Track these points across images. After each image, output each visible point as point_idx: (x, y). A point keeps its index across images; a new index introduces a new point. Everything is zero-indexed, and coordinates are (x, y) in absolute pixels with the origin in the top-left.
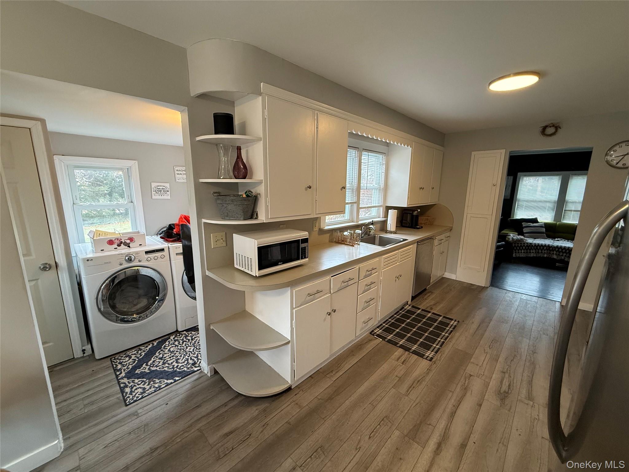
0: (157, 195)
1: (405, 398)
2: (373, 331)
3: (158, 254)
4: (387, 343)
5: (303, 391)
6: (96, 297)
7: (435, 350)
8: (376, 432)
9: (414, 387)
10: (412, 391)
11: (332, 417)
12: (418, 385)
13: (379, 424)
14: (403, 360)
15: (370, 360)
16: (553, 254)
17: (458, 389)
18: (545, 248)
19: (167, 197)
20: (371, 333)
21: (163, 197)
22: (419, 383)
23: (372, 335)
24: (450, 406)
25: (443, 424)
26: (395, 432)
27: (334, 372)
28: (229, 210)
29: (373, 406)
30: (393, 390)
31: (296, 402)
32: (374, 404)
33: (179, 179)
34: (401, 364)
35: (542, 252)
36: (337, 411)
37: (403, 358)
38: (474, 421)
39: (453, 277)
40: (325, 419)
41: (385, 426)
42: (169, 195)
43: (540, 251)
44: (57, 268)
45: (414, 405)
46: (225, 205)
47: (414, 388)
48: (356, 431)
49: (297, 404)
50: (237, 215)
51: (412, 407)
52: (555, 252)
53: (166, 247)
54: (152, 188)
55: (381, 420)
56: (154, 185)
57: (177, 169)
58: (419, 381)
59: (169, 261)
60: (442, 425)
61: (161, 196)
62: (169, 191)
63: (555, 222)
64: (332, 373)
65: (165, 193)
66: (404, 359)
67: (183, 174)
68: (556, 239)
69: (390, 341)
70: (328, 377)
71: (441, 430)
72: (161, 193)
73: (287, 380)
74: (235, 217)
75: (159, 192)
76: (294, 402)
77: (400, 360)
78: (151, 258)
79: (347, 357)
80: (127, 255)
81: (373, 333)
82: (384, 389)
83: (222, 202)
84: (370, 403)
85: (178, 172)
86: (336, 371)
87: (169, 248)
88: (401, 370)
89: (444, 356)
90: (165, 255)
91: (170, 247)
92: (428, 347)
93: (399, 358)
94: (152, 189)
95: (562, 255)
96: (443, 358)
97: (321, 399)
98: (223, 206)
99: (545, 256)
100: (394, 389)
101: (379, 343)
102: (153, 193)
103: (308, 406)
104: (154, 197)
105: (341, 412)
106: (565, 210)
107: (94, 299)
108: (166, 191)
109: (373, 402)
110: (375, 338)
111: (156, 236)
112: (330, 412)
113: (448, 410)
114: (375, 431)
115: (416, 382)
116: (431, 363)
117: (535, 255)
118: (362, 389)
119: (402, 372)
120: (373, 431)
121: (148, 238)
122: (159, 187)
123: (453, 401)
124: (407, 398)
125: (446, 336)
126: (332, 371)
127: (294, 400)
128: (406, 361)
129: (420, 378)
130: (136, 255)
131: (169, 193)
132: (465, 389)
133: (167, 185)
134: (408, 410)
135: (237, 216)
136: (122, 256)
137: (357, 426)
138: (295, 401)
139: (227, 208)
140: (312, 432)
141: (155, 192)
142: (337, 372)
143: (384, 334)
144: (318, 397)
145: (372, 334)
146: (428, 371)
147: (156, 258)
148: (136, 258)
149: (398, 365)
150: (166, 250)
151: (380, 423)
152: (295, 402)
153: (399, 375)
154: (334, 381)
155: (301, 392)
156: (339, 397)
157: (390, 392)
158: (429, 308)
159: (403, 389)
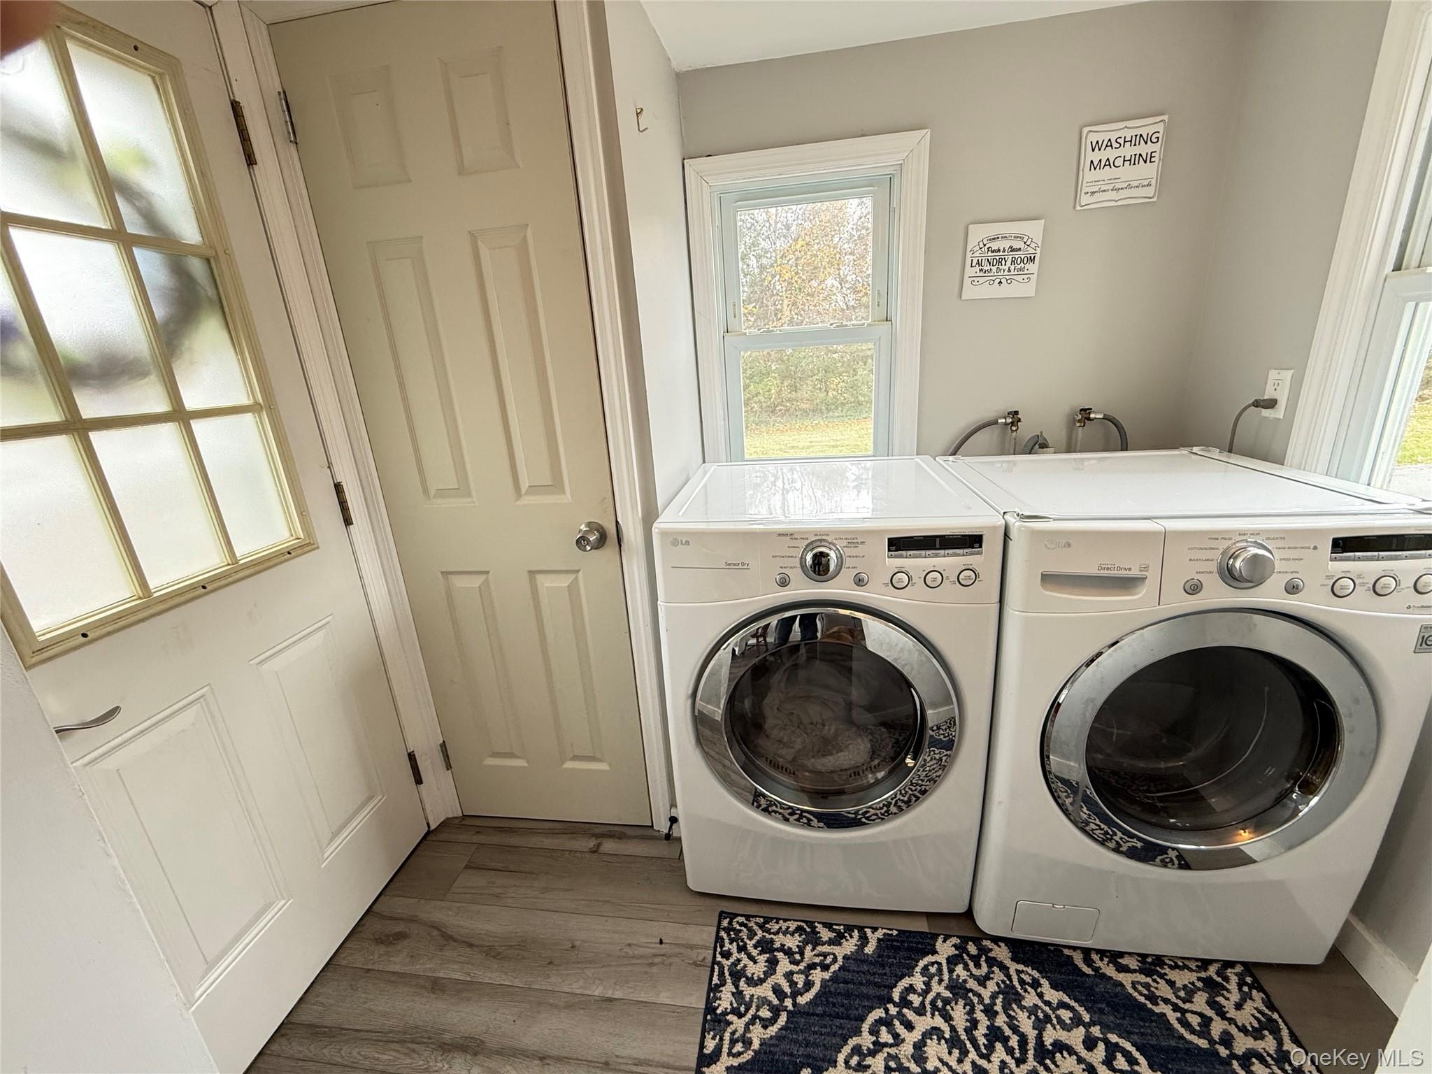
0: (982, 280)
3: (949, 562)
6: (690, 692)
19: (1021, 288)
21: (1006, 291)
33: (1093, 193)
42: (1034, 278)
44: (620, 546)
53: (995, 528)
54: (969, 250)
56: (978, 234)
57: (1094, 138)
59: (998, 605)
61: (1000, 282)
62: (1037, 260)
65: (1019, 270)
67: (1119, 162)
72: (999, 270)
75: (994, 269)
78: (911, 573)
80: (812, 543)
85: (1096, 156)
87: (1006, 536)
90: (978, 570)
91: (1013, 534)
94: (969, 255)
102: (970, 271)
104: (970, 292)
107: (687, 699)
108: (1022, 261)
111: (951, 458)
121: (921, 462)
122: (995, 246)
130: (848, 552)
131: (1032, 268)
133: (1034, 230)
136: (794, 543)
141: (978, 268)
147: (934, 580)
148: (848, 562)
150: (992, 546)
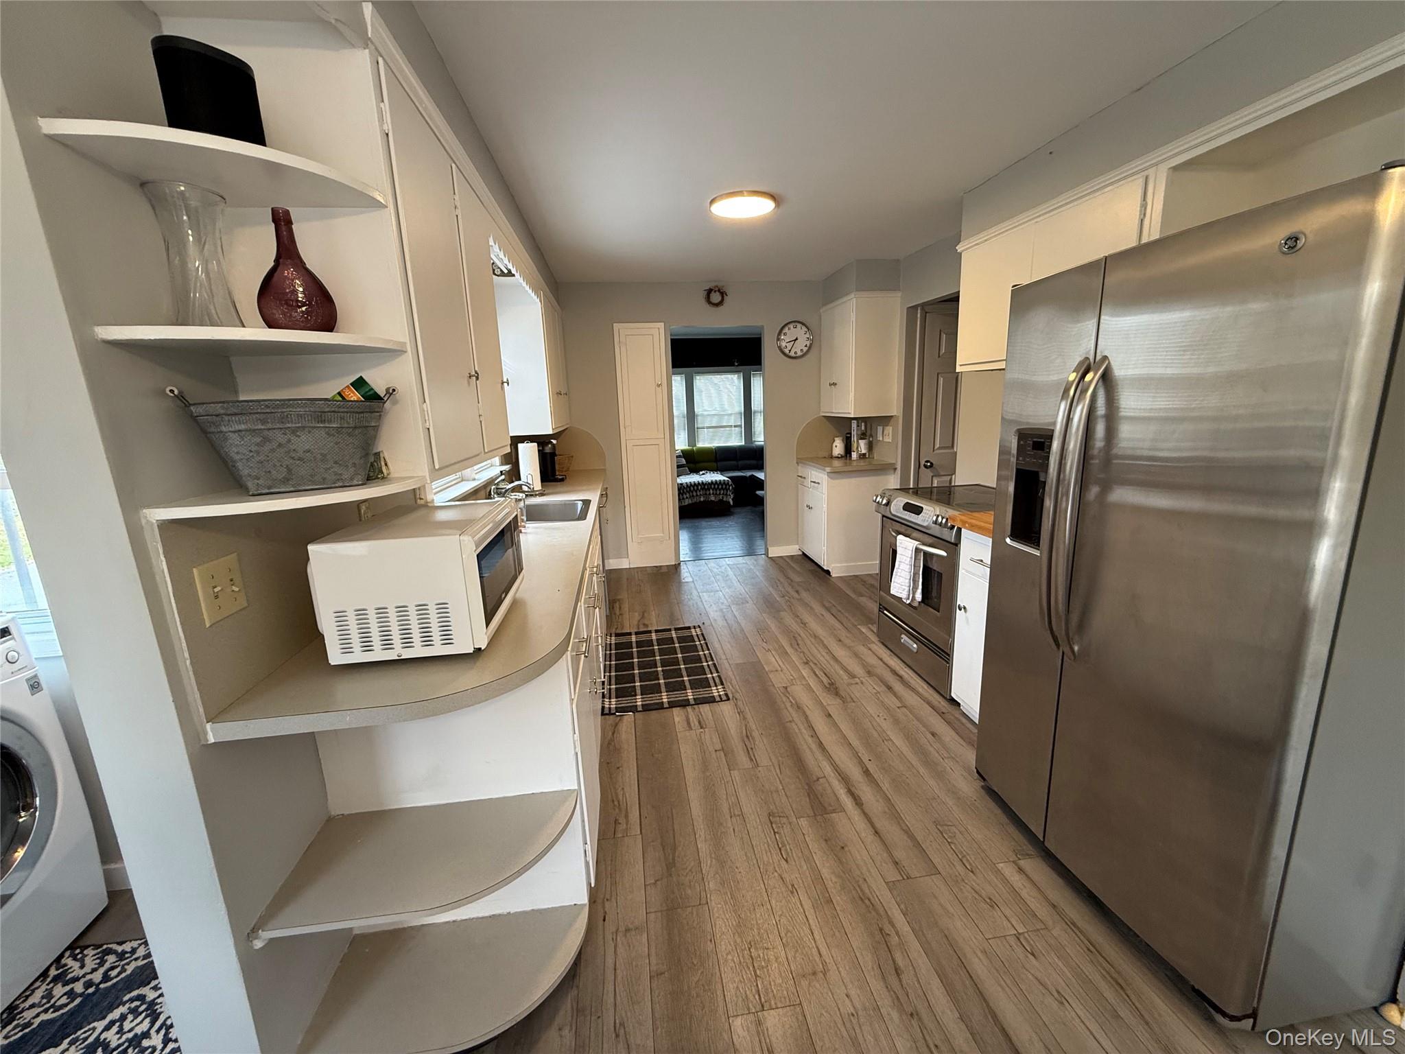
1: (759, 771)
2: (603, 708)
4: (644, 713)
5: (611, 899)
7: (717, 680)
8: (784, 845)
9: (752, 749)
10: (756, 755)
11: (709, 888)
12: (751, 741)
13: (775, 833)
14: (697, 723)
15: (653, 755)
16: (710, 494)
17: (794, 714)
18: (700, 487)
20: (603, 714)
22: (750, 738)
23: (607, 716)
24: (810, 740)
25: (828, 766)
26: (800, 823)
27: (622, 820)
28: (300, 454)
29: (739, 816)
30: (735, 773)
31: (622, 929)
32: (736, 813)
34: (702, 730)
35: (697, 495)
36: (704, 872)
37: (693, 720)
38: (845, 737)
39: (624, 564)
40: (704, 901)
41: (783, 827)
43: (695, 494)
45: (778, 771)
46: (281, 438)
47: (754, 750)
48: (762, 870)
49: (628, 930)
50: (336, 469)
51: (779, 775)
52: (711, 492)
55: (770, 825)
58: (747, 737)
60: (828, 769)
63: (691, 448)
64: (620, 823)
66: (695, 720)
68: (701, 473)
69: (647, 708)
70: (623, 837)
71: (833, 775)
73: (573, 904)
74: (324, 479)
76: (619, 934)
77: (692, 725)
79: (611, 778)
81: (606, 711)
82: (723, 782)
83: (260, 427)
84: (731, 817)
86: (623, 815)
88: (711, 739)
89: (734, 682)
92: (705, 684)
93: (689, 723)
95: (720, 494)
96: (737, 686)
97: (656, 881)
98: (266, 440)
99: (702, 499)
100: (734, 770)
101: (635, 720)
103: (650, 913)
105: (710, 867)
106: (697, 428)
109: (732, 810)
110: (619, 718)
112: (696, 884)
113: (814, 746)
114: (780, 846)
115: (746, 739)
116: (731, 701)
117: (690, 502)
118: (696, 807)
119: (716, 740)
120: (780, 849)
123: (805, 731)
124: (760, 769)
125: (708, 655)
126: (616, 822)
127: (614, 930)
128: (702, 720)
129: (744, 731)
132: (798, 707)
134: (781, 783)
135: (336, 474)
137: (755, 862)
138: (618, 929)
139: (293, 447)
140: (711, 941)
142: (627, 816)
143: (625, 702)
144: (647, 883)
145: (607, 714)
146: (741, 715)
149: (700, 735)
151: (774, 830)
152: (620, 929)
153: (718, 747)
154: (641, 833)
155: (607, 904)
156: (680, 849)
157: (734, 779)
158: (641, 626)
159: (742, 758)
